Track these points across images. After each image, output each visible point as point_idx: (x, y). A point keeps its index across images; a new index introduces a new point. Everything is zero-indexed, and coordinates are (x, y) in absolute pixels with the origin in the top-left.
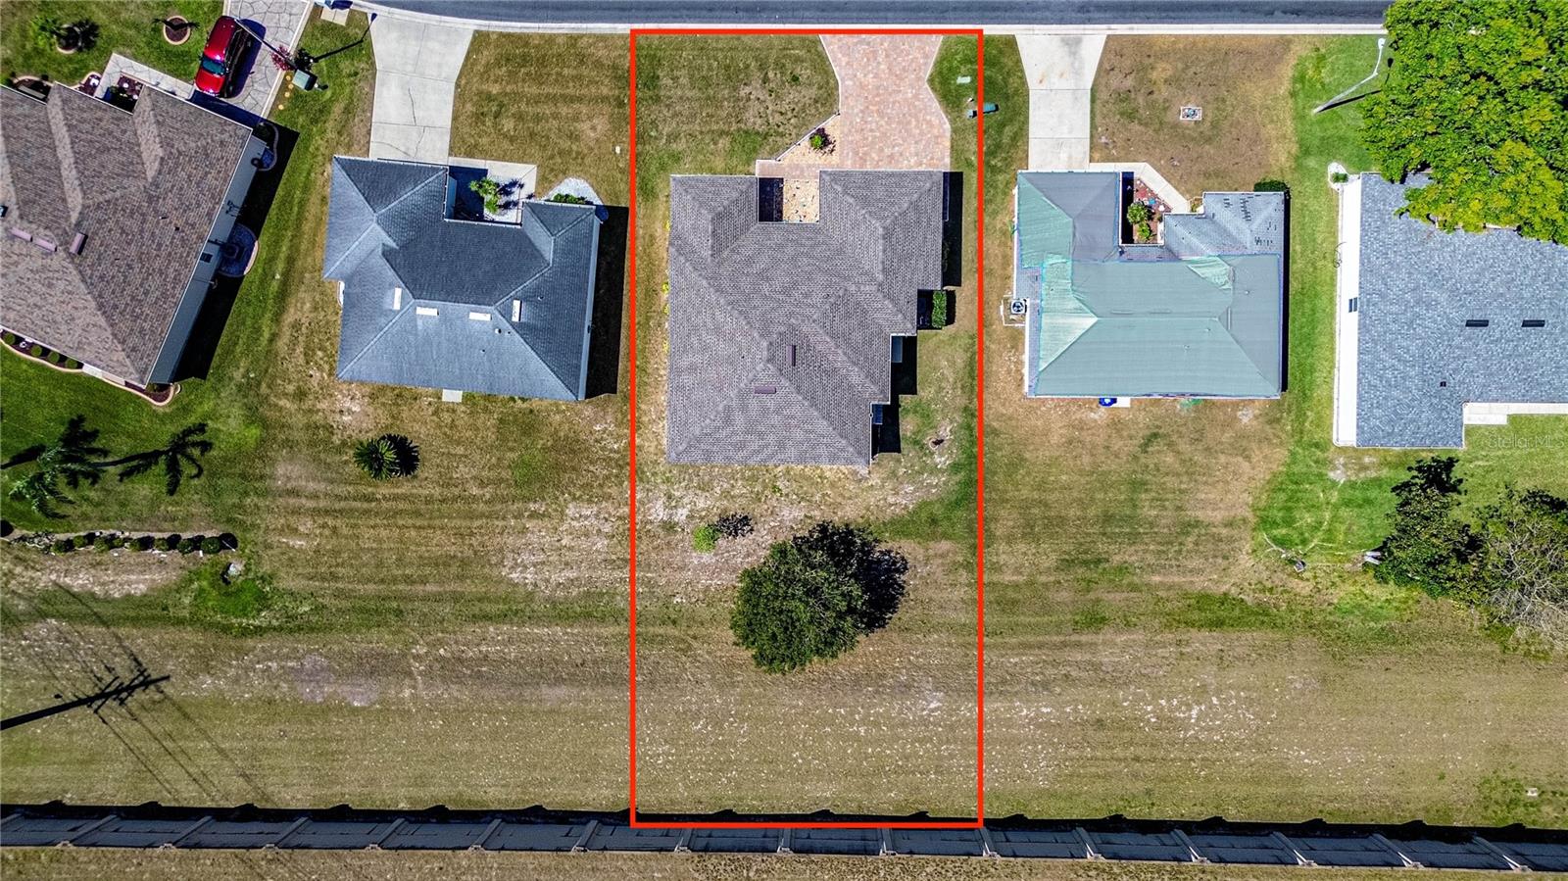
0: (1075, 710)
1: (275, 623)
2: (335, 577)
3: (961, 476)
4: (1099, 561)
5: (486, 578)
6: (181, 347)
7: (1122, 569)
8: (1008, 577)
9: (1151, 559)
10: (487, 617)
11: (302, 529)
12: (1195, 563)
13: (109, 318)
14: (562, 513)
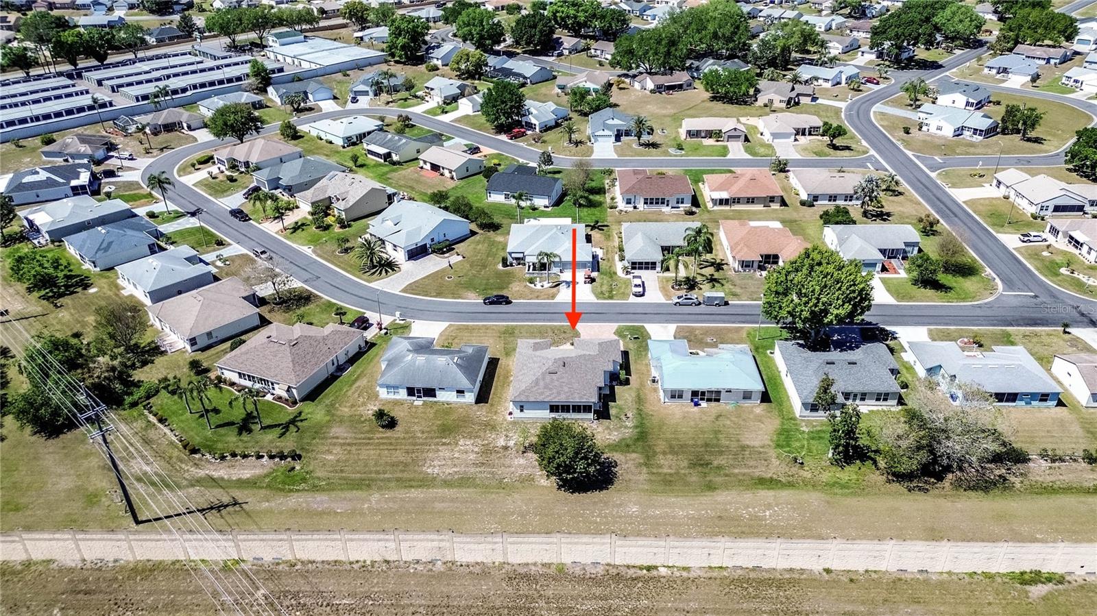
0: (707, 512)
1: (306, 488)
2: (342, 471)
3: (638, 430)
4: (707, 464)
5: (415, 471)
6: (312, 388)
7: (719, 468)
8: (665, 470)
9: (731, 462)
10: (412, 487)
11: (334, 451)
12: (752, 463)
13: (294, 364)
14: (457, 444)
